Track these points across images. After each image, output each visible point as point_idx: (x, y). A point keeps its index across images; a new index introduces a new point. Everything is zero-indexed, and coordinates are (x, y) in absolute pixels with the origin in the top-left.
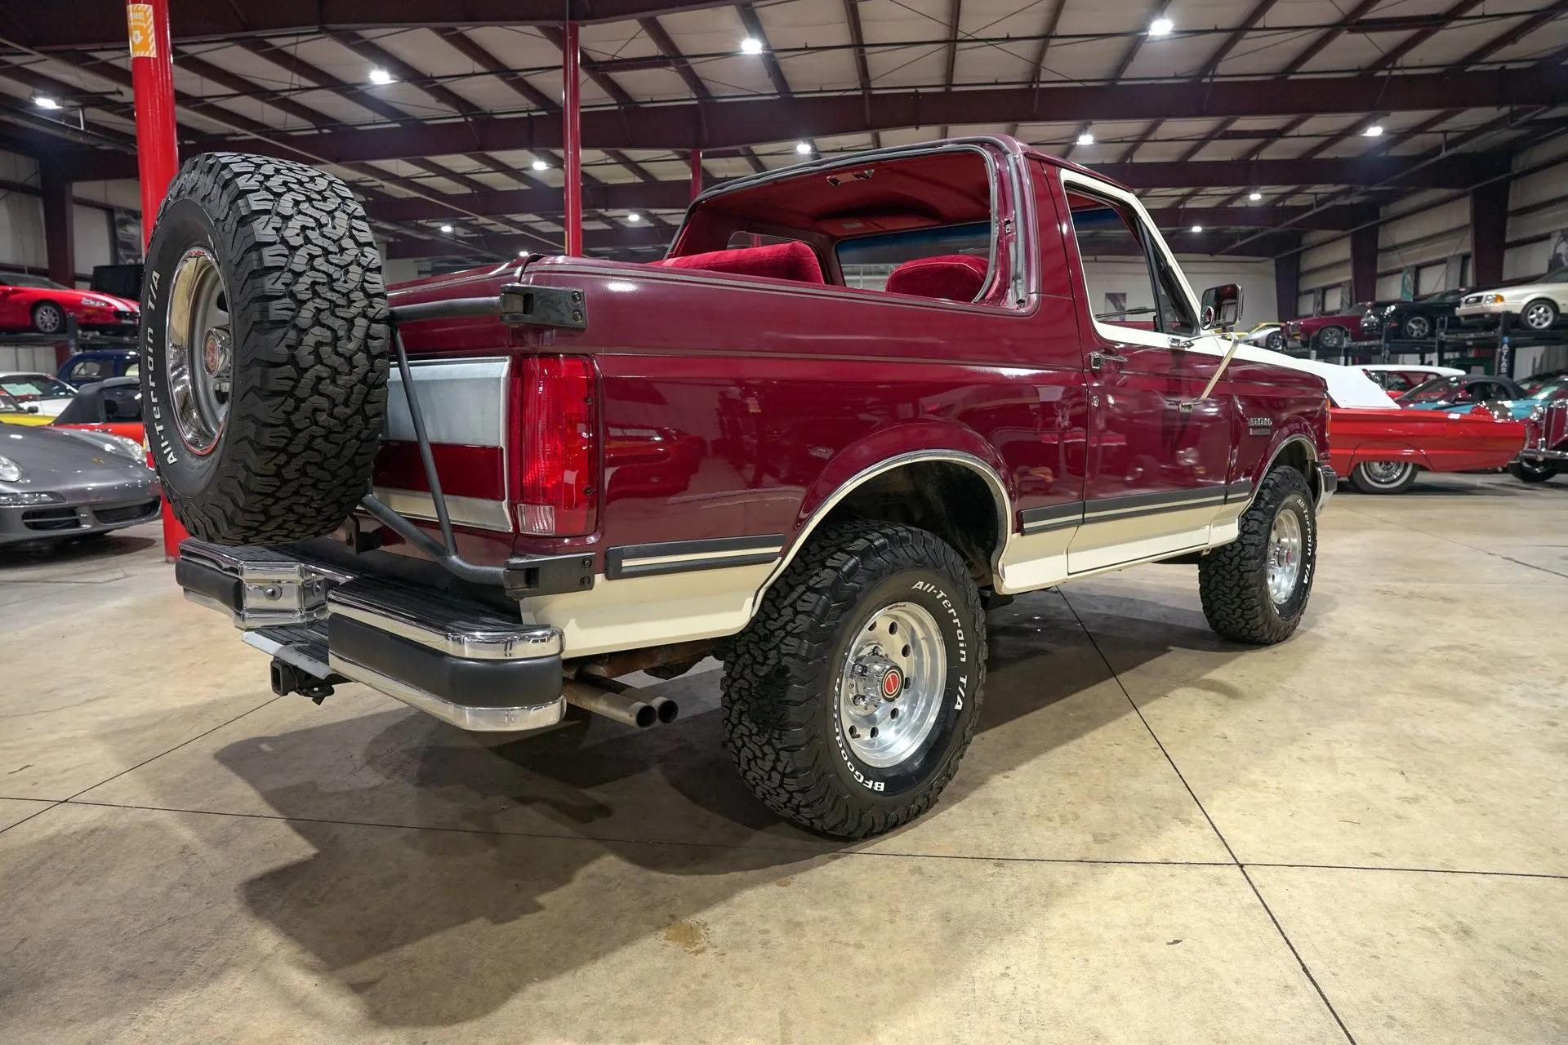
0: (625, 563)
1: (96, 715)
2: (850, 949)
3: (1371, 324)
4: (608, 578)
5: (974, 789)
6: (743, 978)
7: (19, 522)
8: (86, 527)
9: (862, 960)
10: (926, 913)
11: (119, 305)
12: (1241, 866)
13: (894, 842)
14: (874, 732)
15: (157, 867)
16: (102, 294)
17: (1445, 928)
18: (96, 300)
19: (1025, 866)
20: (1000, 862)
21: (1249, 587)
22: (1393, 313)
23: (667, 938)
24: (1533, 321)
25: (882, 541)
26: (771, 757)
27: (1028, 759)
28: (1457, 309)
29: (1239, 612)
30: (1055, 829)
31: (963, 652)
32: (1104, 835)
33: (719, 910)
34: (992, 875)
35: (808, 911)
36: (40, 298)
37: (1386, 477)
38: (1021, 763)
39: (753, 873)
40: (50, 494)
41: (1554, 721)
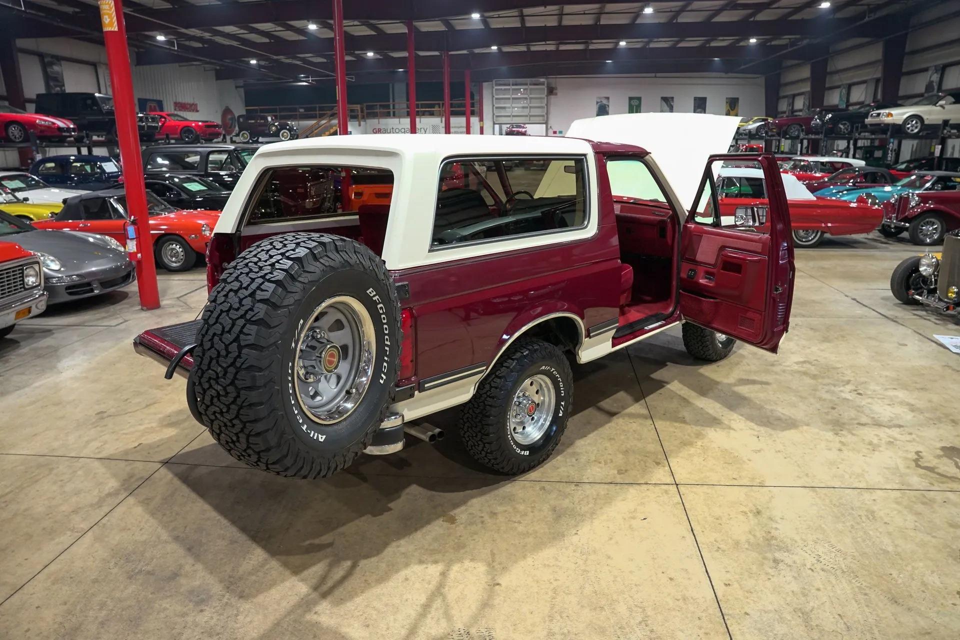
0: (426, 386)
2: (516, 524)
3: (817, 125)
4: (420, 392)
5: (568, 447)
6: (475, 537)
7: (63, 291)
8: (96, 292)
9: (521, 528)
10: (546, 508)
11: (60, 123)
12: (677, 485)
13: (534, 475)
14: (524, 428)
16: (48, 116)
17: (751, 511)
18: (45, 121)
19: (588, 486)
20: (577, 484)
21: (706, 336)
22: (830, 119)
23: (443, 521)
24: (908, 128)
25: (527, 352)
26: (482, 446)
27: (593, 431)
28: (866, 120)
29: (701, 348)
30: (601, 468)
31: (563, 392)
32: (622, 470)
33: (463, 508)
34: (574, 490)
35: (498, 508)
36: (8, 120)
37: (806, 238)
38: (589, 433)
39: (475, 491)
40: (77, 275)
41: (835, 406)
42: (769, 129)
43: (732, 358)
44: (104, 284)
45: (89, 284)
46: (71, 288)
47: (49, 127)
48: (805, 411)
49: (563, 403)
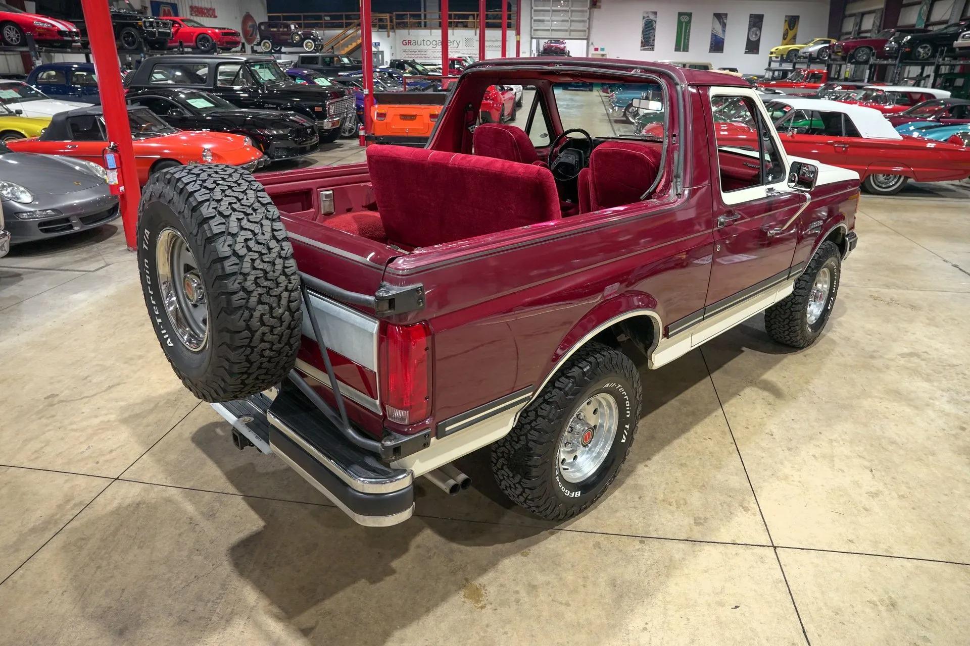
0: (447, 428)
1: (117, 400)
2: (563, 608)
3: (891, 48)
4: (438, 438)
6: (508, 628)
7: (37, 229)
8: (77, 228)
9: (570, 616)
10: (603, 579)
11: (60, 26)
12: (775, 548)
13: (585, 521)
14: (575, 458)
15: (180, 535)
17: (881, 601)
18: (44, 22)
19: (656, 542)
20: (643, 539)
22: (908, 41)
23: (465, 597)
25: (588, 367)
29: (787, 333)
30: (672, 513)
31: (628, 412)
32: (700, 518)
33: (490, 575)
34: (638, 550)
35: (539, 577)
36: (7, 19)
37: (886, 183)
38: (653, 455)
39: (508, 545)
40: (53, 210)
41: (964, 426)
42: (833, 52)
43: (821, 345)
44: (84, 220)
45: (67, 220)
46: (45, 225)
47: (48, 29)
48: (927, 431)
49: (627, 426)
